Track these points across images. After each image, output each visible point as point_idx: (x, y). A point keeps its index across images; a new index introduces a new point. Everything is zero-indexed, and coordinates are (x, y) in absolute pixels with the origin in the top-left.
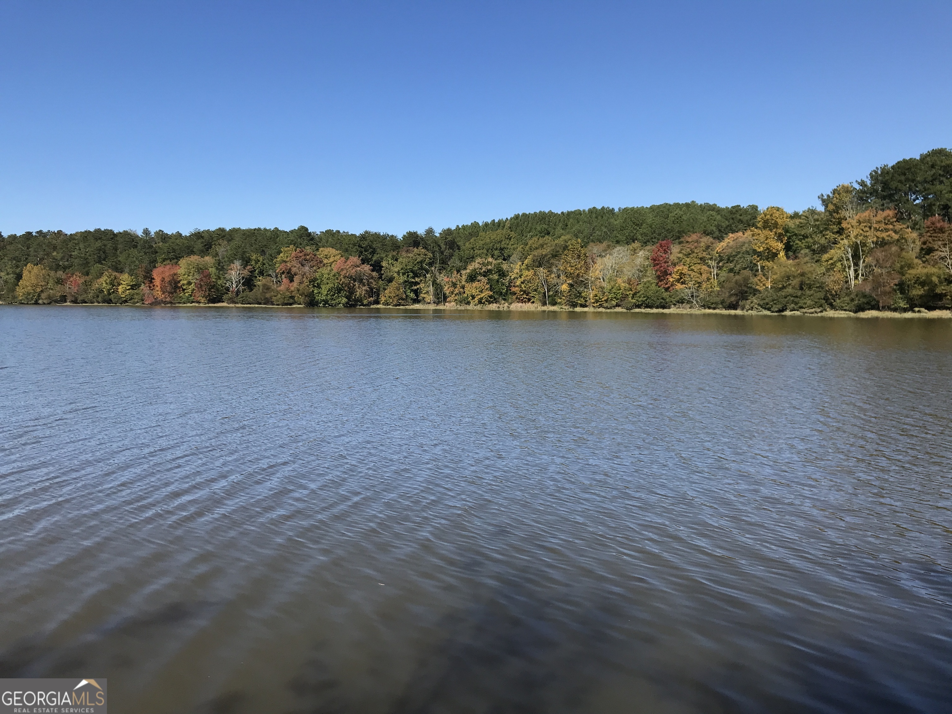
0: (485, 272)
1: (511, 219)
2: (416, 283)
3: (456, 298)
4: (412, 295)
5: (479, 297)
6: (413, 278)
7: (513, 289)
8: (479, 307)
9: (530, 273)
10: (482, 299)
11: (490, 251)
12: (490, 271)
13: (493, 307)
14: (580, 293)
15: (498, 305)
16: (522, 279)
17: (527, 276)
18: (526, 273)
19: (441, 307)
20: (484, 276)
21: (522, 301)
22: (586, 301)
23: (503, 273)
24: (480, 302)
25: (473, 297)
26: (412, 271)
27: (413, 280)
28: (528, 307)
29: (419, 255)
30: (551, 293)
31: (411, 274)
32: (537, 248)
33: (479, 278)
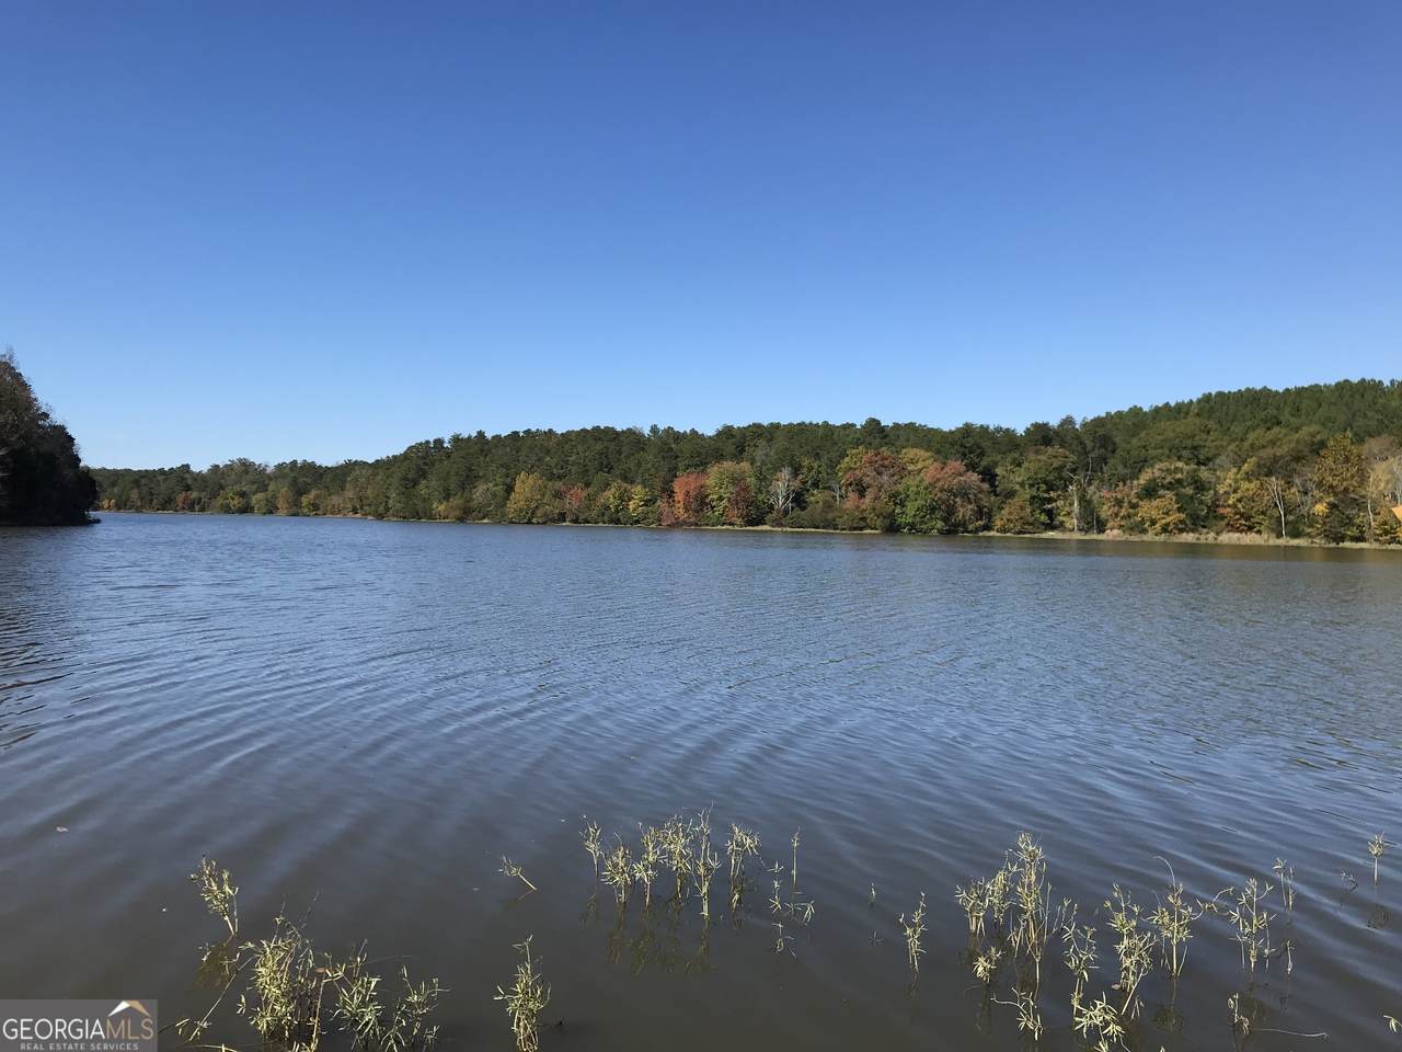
0: (1170, 483)
1: (1199, 401)
2: (1050, 500)
3: (1122, 523)
4: (1044, 518)
5: (1164, 521)
6: (1047, 491)
7: (1221, 511)
8: (1163, 537)
9: (1253, 485)
10: (1168, 524)
11: (1175, 452)
12: (1179, 481)
13: (1189, 537)
14: (1350, 519)
15: (1197, 535)
16: (1238, 496)
17: (1248, 489)
18: (1245, 485)
19: (1094, 536)
20: (1168, 489)
21: (1238, 530)
22: (1362, 532)
23: (1202, 485)
24: (1165, 529)
25: (1153, 523)
26: (1045, 482)
27: (1046, 495)
28: (1249, 539)
29: (1055, 457)
30: (1291, 518)
31: (1044, 487)
32: (1264, 447)
33: (1161, 492)
